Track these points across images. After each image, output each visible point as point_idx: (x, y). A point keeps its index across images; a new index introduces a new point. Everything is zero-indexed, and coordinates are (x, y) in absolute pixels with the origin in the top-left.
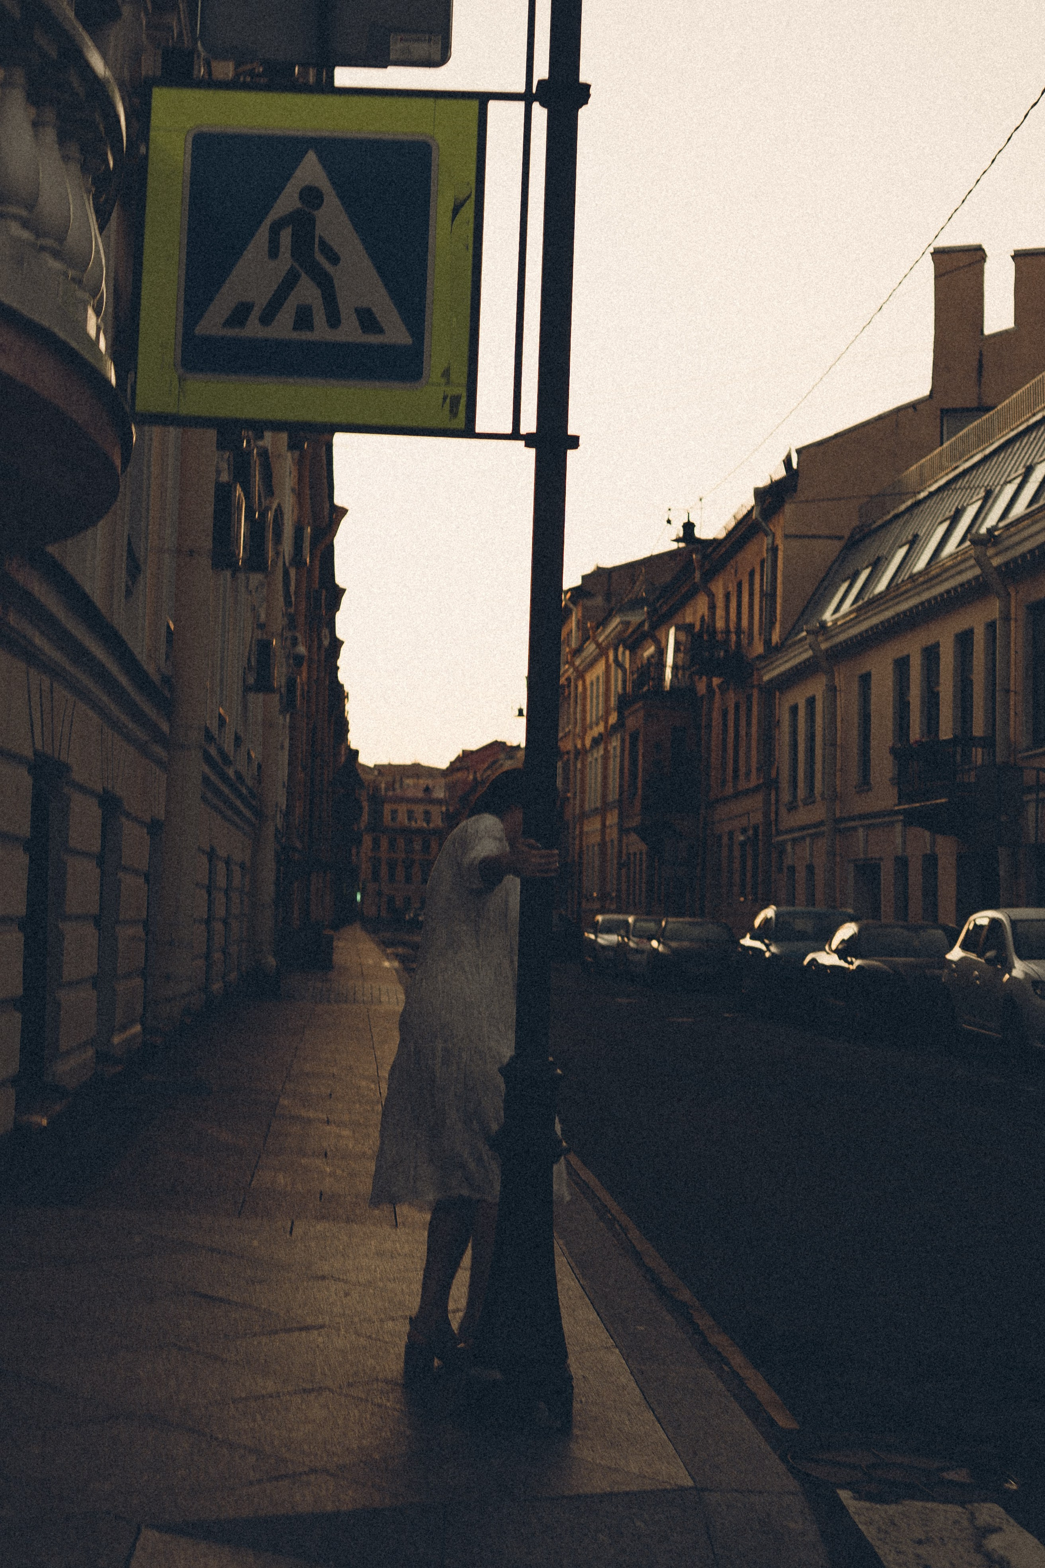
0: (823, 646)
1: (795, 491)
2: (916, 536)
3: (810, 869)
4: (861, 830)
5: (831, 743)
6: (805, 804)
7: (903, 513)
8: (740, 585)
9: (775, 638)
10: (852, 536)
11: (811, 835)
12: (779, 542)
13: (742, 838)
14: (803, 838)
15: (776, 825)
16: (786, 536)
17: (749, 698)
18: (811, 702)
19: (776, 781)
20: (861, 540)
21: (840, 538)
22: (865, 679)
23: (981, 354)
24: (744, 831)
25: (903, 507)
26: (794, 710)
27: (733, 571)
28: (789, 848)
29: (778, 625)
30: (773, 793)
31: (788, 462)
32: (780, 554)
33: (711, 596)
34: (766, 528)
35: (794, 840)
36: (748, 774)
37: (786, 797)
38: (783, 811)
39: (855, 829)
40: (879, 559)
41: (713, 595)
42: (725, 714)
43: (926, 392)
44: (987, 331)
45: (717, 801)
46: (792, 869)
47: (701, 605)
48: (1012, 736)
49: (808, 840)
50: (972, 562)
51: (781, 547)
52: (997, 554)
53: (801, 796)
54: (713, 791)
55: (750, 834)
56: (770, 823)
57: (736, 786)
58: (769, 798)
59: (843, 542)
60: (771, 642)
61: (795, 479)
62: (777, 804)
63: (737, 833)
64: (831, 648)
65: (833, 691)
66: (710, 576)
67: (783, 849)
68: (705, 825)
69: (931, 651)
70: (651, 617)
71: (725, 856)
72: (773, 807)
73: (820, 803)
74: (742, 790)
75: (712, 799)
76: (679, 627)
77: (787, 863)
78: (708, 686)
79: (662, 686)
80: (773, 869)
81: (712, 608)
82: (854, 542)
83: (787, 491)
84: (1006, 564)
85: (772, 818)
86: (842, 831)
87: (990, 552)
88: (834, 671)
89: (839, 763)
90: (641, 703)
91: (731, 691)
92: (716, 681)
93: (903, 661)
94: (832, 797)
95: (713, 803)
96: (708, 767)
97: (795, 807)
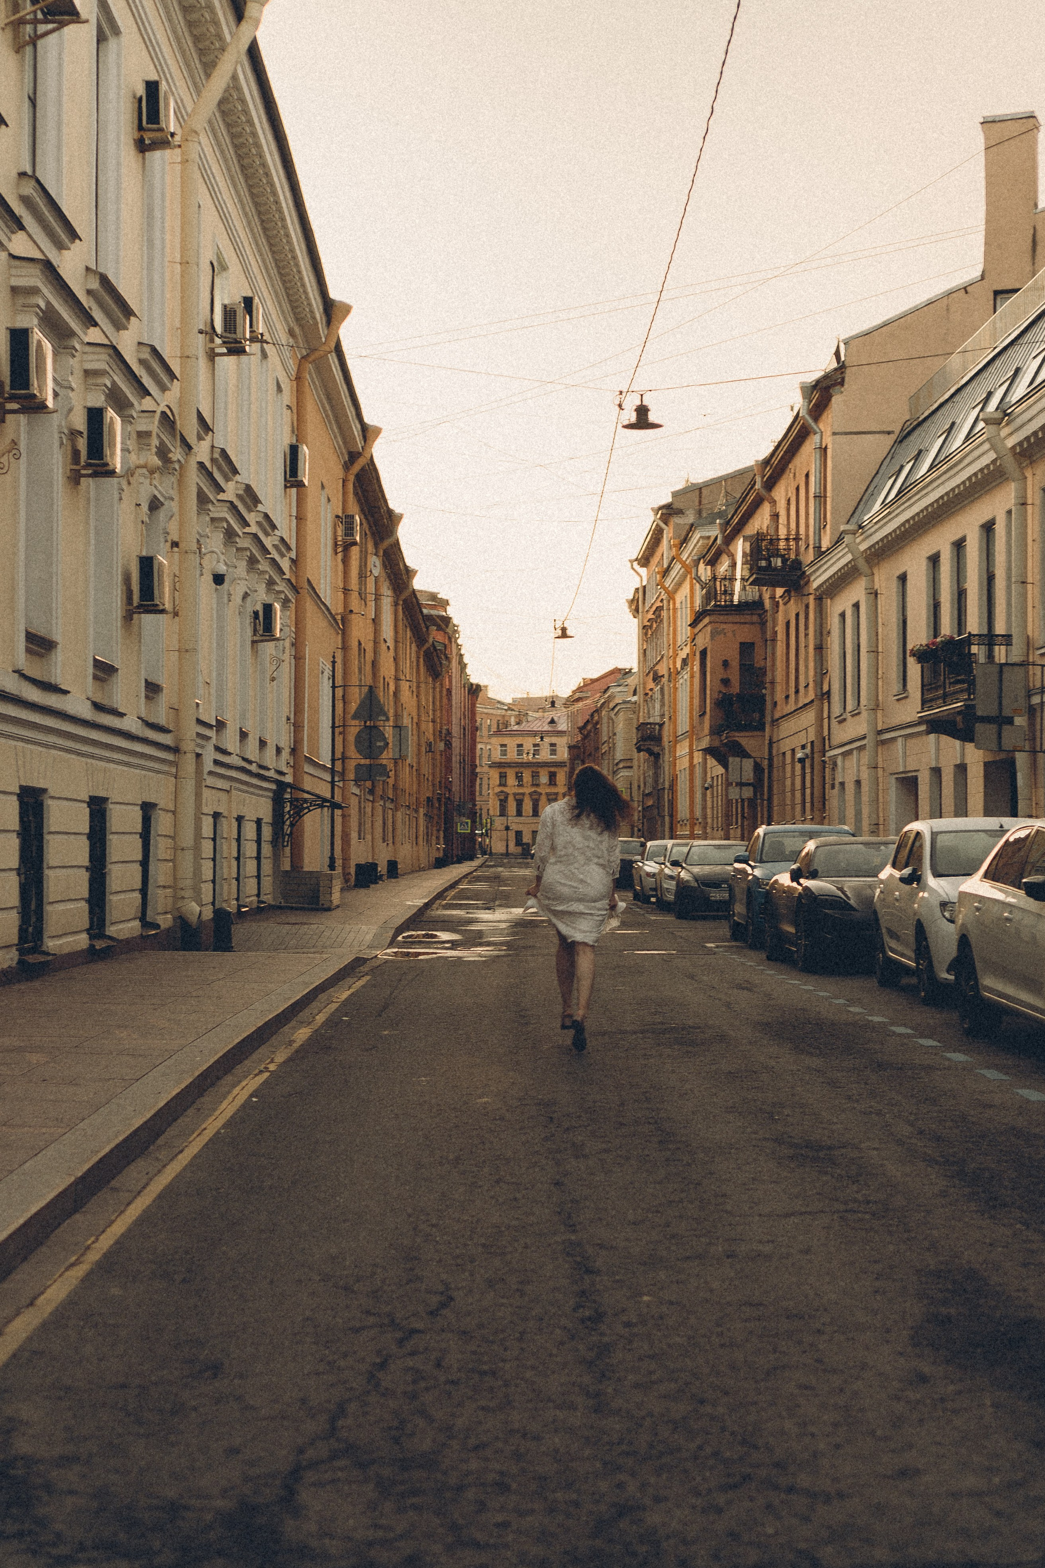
0: (863, 547)
1: (842, 383)
2: (953, 424)
3: (858, 783)
4: (901, 740)
5: (874, 652)
6: (853, 716)
7: (947, 401)
8: (798, 489)
9: (825, 544)
10: (902, 429)
11: (856, 748)
12: (828, 440)
13: (799, 755)
14: (851, 752)
15: (829, 739)
16: (833, 434)
17: (807, 606)
18: (856, 606)
19: (828, 693)
20: (909, 434)
21: (889, 433)
22: (903, 578)
23: (1035, 229)
24: (803, 747)
25: (947, 396)
26: (843, 615)
27: (791, 475)
28: (839, 761)
29: (828, 527)
30: (826, 705)
31: (837, 354)
32: (829, 452)
33: (774, 502)
34: (815, 427)
35: (844, 754)
36: (807, 686)
37: (837, 709)
38: (834, 722)
39: (894, 739)
40: (920, 452)
41: (775, 502)
42: (788, 624)
43: (978, 272)
45: (781, 717)
46: (842, 784)
47: (766, 510)
48: (1030, 633)
49: (855, 752)
50: (987, 446)
51: (830, 447)
52: (1011, 434)
53: (849, 708)
54: (778, 708)
55: (808, 750)
56: (824, 739)
57: (797, 701)
58: (822, 710)
59: (893, 437)
60: (820, 547)
61: (842, 373)
62: (829, 717)
63: (798, 750)
64: (869, 548)
65: (874, 594)
66: (770, 484)
67: (835, 764)
68: (771, 743)
69: (959, 545)
70: (723, 531)
71: (788, 774)
72: (826, 721)
73: (864, 714)
74: (800, 705)
75: (777, 715)
76: (745, 539)
77: (839, 779)
78: (773, 598)
79: (732, 601)
80: (827, 786)
81: (775, 516)
82: (904, 436)
83: (835, 385)
84: (1020, 444)
85: (826, 733)
86: (884, 742)
87: (1004, 432)
88: (873, 574)
89: (880, 672)
90: (706, 620)
91: (792, 601)
92: (779, 591)
93: (934, 560)
94: (876, 707)
95: (777, 720)
96: (773, 683)
97: (845, 720)
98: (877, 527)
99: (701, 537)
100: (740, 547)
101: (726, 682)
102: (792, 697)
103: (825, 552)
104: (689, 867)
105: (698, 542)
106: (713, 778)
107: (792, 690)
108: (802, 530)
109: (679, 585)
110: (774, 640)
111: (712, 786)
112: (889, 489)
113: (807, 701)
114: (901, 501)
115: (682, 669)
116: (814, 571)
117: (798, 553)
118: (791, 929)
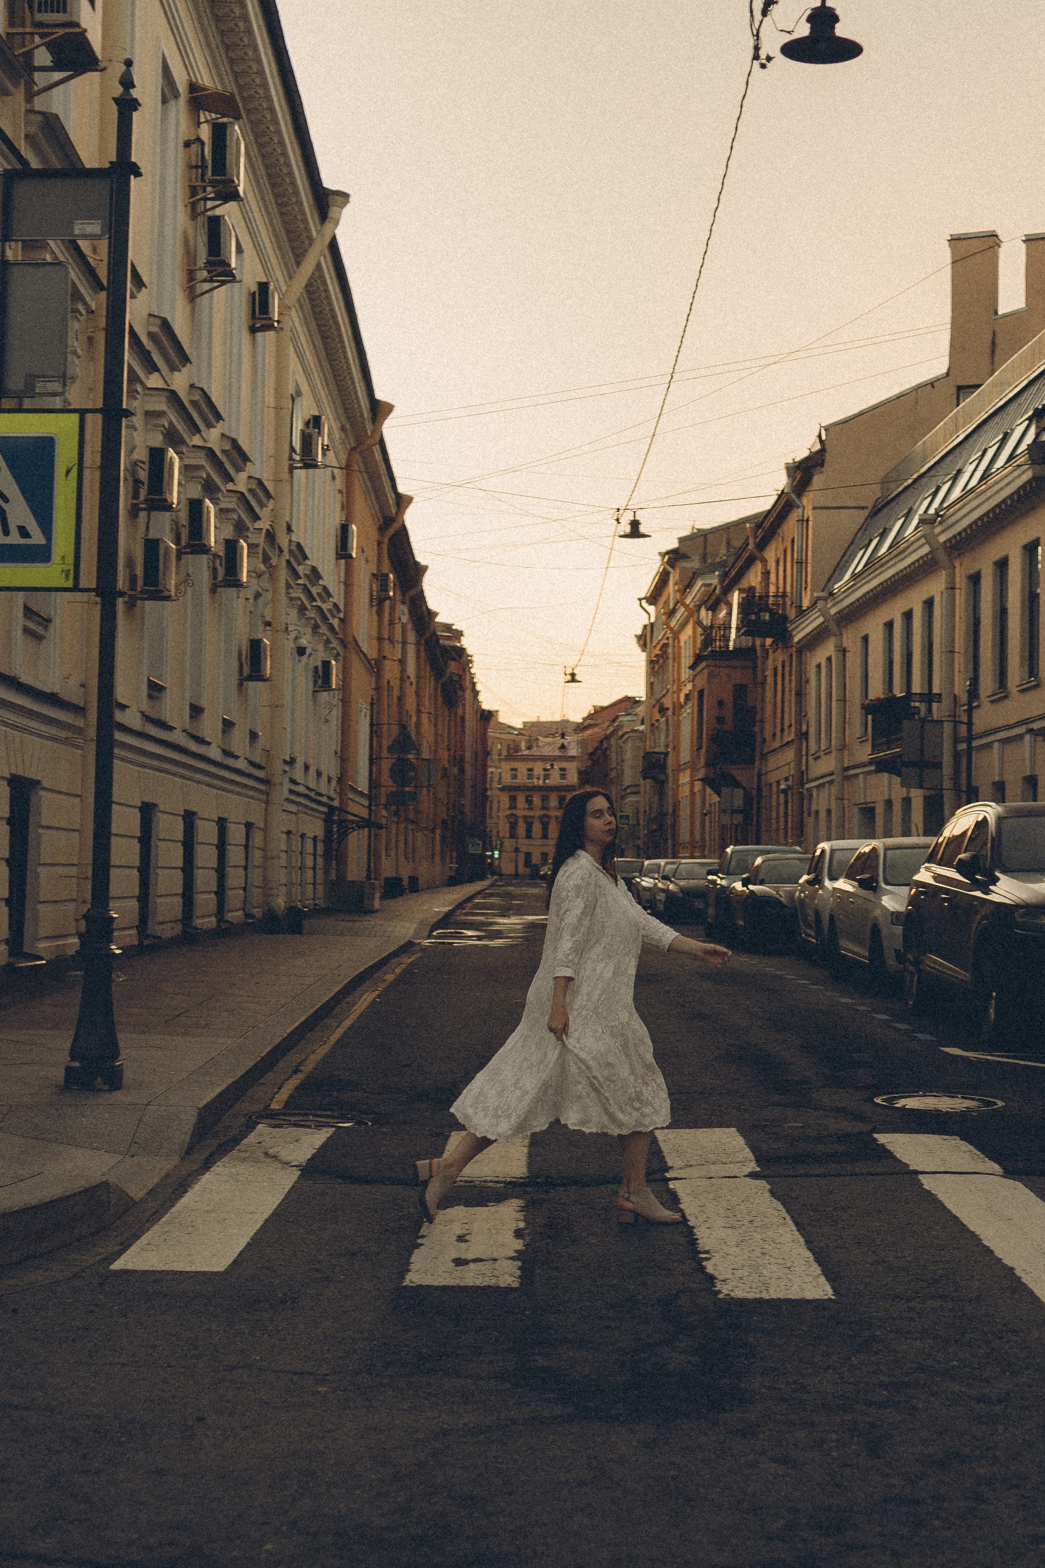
0: (833, 611)
1: (822, 465)
3: (829, 812)
4: (861, 776)
5: (843, 700)
6: (825, 754)
7: (910, 486)
8: (785, 551)
9: (806, 603)
10: (874, 506)
11: (828, 782)
12: (809, 513)
13: (782, 787)
14: (822, 785)
15: (807, 774)
16: (814, 508)
17: (791, 655)
18: (829, 659)
19: (806, 734)
20: (879, 510)
21: (863, 508)
22: (865, 639)
23: (994, 333)
24: (786, 779)
26: (819, 666)
27: (780, 539)
28: (815, 792)
29: (808, 589)
30: (804, 744)
31: (820, 436)
32: (811, 523)
33: (764, 561)
34: (798, 502)
35: (817, 787)
37: (813, 748)
38: (811, 759)
39: (857, 775)
40: (886, 528)
41: (766, 561)
42: (776, 669)
43: (944, 370)
44: (1001, 312)
45: (769, 752)
46: (817, 812)
47: (758, 567)
48: (956, 692)
49: (827, 785)
50: (926, 540)
51: (811, 519)
52: (943, 532)
53: (823, 748)
54: (767, 744)
55: (790, 783)
56: (803, 772)
57: (782, 738)
58: (801, 750)
59: (865, 513)
60: (801, 606)
61: (823, 455)
62: (807, 754)
63: (782, 782)
64: (839, 612)
65: (844, 651)
66: (762, 545)
67: (811, 795)
68: (760, 775)
69: (908, 616)
70: (722, 581)
71: (774, 804)
72: (804, 758)
73: (834, 754)
74: (784, 742)
75: (766, 751)
76: (741, 591)
77: (814, 808)
78: (763, 646)
79: (728, 646)
80: (805, 815)
81: (766, 574)
82: (876, 511)
83: (815, 466)
84: (949, 540)
85: (804, 768)
86: (847, 778)
87: (938, 530)
88: (841, 634)
89: (847, 716)
90: (704, 664)
91: (779, 650)
92: (769, 641)
93: (889, 625)
94: (843, 747)
95: (766, 754)
96: (762, 721)
97: (819, 757)
98: (845, 595)
99: (703, 585)
100: (736, 598)
101: (720, 720)
102: (778, 733)
103: (805, 611)
104: (677, 881)
105: (700, 589)
106: (710, 805)
107: (779, 728)
108: (788, 589)
109: (683, 626)
110: (764, 683)
111: (710, 812)
112: (859, 562)
113: (790, 739)
114: (867, 572)
115: (686, 703)
116: (796, 627)
117: (784, 609)
118: (741, 923)
